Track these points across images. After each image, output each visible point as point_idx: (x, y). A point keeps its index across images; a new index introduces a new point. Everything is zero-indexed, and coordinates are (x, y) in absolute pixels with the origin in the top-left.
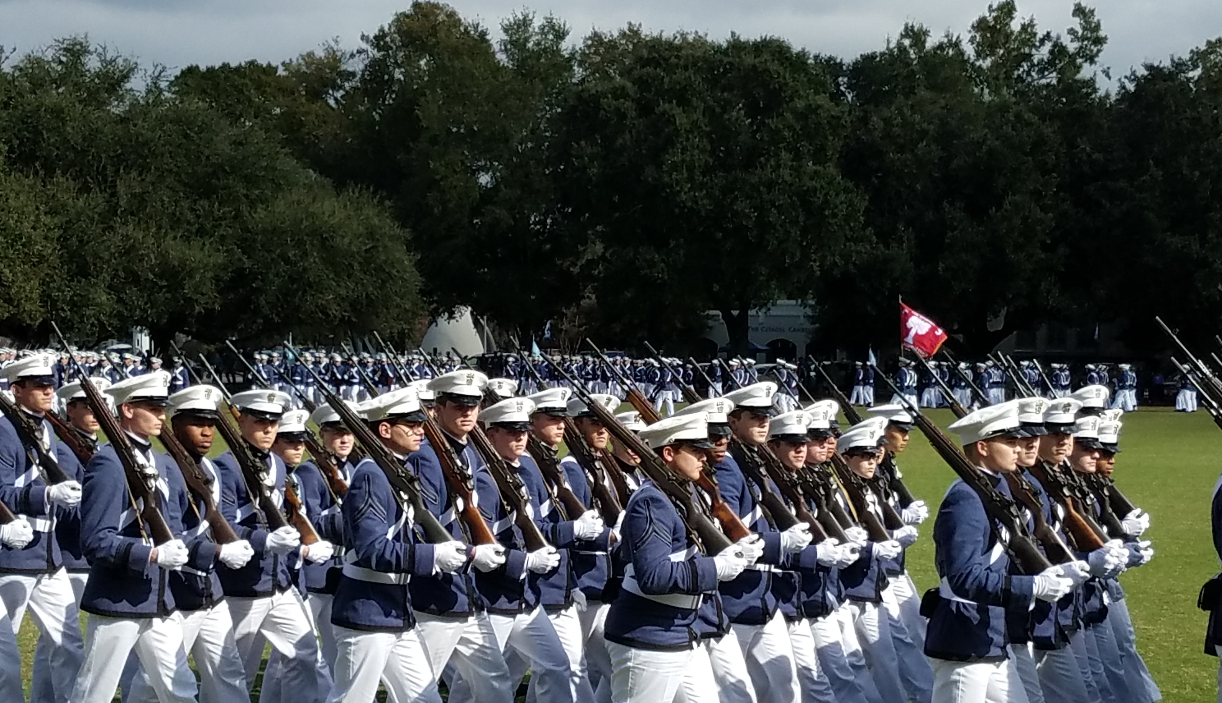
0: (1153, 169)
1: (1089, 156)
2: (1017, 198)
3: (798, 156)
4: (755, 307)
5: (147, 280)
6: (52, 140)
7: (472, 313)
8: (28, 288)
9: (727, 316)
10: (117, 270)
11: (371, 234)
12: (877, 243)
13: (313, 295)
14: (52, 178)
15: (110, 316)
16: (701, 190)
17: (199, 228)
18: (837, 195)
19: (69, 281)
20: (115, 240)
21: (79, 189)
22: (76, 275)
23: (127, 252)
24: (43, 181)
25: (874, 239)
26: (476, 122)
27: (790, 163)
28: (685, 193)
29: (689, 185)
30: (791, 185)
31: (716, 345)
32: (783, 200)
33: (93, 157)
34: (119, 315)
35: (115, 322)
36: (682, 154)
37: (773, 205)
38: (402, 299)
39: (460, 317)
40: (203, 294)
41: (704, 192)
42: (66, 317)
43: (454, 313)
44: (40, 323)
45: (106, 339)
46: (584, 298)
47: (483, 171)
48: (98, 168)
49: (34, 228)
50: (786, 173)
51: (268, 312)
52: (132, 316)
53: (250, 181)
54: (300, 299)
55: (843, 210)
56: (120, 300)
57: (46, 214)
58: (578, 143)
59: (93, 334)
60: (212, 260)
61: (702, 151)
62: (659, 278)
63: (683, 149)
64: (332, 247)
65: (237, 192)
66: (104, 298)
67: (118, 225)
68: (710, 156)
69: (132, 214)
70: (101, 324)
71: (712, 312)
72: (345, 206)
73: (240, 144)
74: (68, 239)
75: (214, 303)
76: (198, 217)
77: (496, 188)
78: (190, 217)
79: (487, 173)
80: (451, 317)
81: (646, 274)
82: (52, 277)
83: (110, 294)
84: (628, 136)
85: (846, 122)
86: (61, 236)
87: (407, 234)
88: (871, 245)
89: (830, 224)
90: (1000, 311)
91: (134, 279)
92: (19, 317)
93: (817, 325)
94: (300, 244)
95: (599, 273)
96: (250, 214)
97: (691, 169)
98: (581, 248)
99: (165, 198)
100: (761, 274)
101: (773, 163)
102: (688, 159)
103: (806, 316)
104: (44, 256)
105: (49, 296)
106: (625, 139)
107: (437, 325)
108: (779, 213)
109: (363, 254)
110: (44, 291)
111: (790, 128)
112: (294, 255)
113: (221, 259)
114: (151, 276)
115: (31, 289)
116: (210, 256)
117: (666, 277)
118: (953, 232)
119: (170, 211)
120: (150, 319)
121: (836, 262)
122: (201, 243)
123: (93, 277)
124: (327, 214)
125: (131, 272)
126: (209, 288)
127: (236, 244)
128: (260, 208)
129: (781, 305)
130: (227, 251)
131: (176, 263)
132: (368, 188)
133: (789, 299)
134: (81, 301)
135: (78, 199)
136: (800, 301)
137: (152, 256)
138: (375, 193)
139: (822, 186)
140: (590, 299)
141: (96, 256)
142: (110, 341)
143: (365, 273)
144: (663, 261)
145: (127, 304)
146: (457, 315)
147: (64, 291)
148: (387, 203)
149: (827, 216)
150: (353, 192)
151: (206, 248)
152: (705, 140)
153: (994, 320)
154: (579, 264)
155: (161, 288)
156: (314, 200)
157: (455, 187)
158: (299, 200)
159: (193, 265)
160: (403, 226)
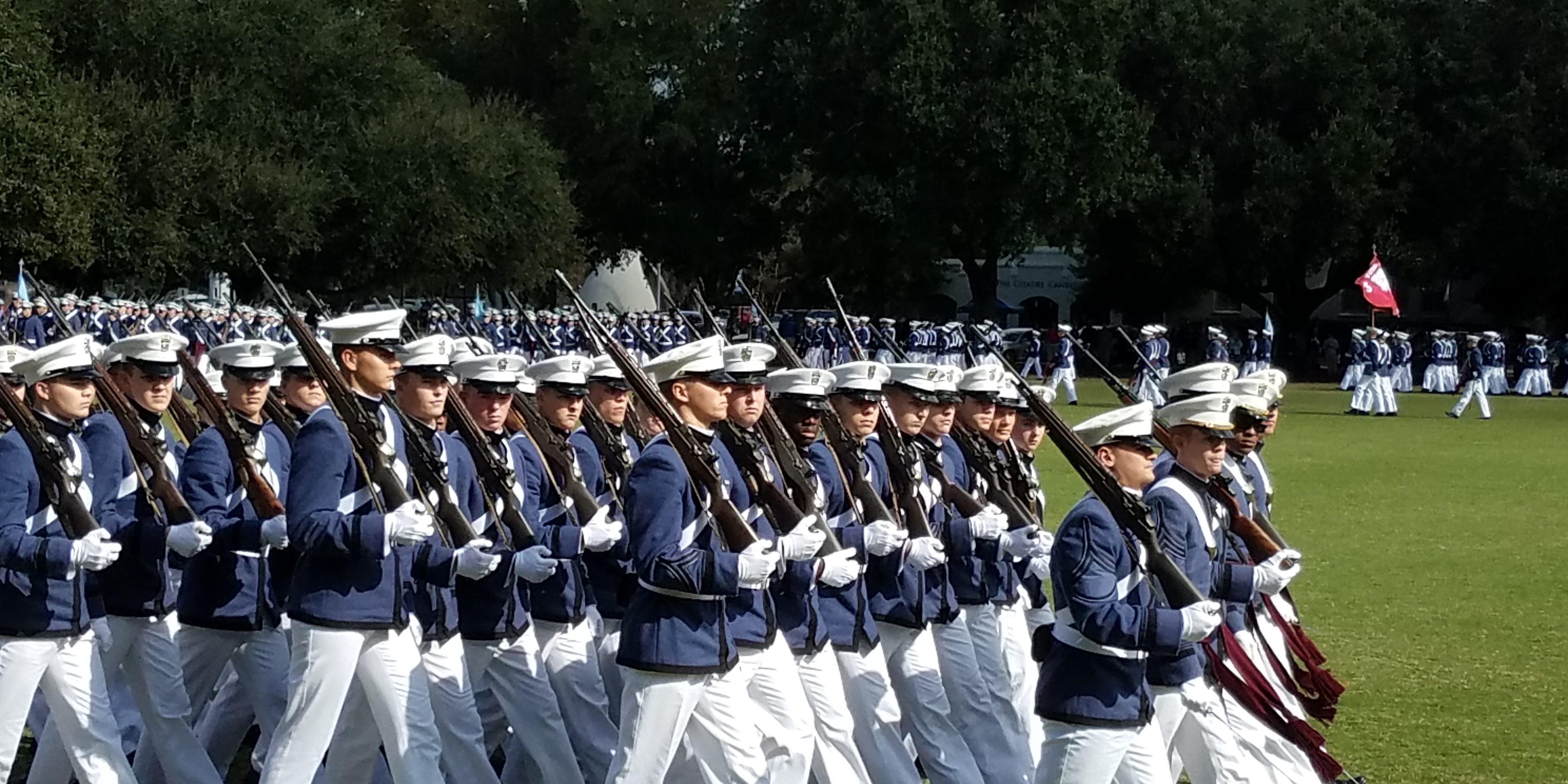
0: (1524, 81)
1: (1441, 63)
2: (1348, 117)
3: (1063, 60)
4: (1006, 254)
5: (228, 212)
6: (109, 33)
7: (642, 259)
8: (76, 221)
9: (970, 267)
10: (189, 200)
11: (515, 157)
12: (1165, 174)
13: (439, 235)
14: (110, 80)
15: (180, 258)
16: (940, 103)
17: (295, 147)
18: (1114, 111)
19: (129, 213)
20: (187, 162)
21: (143, 94)
22: (138, 205)
23: (204, 176)
24: (98, 85)
25: (1162, 170)
26: (649, 14)
27: (1053, 70)
28: (919, 107)
29: (924, 97)
30: (1055, 98)
31: (956, 303)
32: (1043, 117)
33: (162, 53)
34: (192, 257)
35: (187, 265)
36: (915, 57)
37: (1031, 124)
38: (553, 240)
39: (628, 264)
40: (298, 232)
41: (943, 106)
42: (124, 259)
43: (619, 259)
44: (93, 265)
45: (175, 287)
46: (786, 241)
47: (659, 77)
48: (167, 69)
49: (84, 144)
50: (1048, 81)
51: (382, 255)
52: (208, 259)
53: (360, 86)
54: (423, 239)
55: (1121, 130)
56: (193, 238)
57: (100, 125)
58: (782, 43)
59: (159, 280)
60: (311, 188)
61: (942, 53)
62: (882, 216)
63: (915, 51)
64: (464, 173)
65: (345, 101)
66: (173, 234)
67: (191, 141)
68: (952, 61)
69: (210, 127)
70: (168, 266)
71: (949, 261)
72: (483, 120)
73: (349, 39)
74: (130, 159)
75: (312, 243)
76: (294, 132)
77: (674, 100)
78: (284, 131)
79: (664, 79)
80: (615, 263)
81: (865, 211)
82: (108, 206)
83: (180, 229)
84: (845, 33)
85: (1127, 17)
86: (119, 155)
87: (558, 156)
88: (1157, 177)
89: (1106, 149)
90: (1322, 264)
91: (212, 211)
92: (64, 258)
93: (1086, 279)
94: (423, 168)
95: (807, 209)
96: (360, 129)
97: (926, 77)
98: (783, 177)
99: (253, 109)
100: (1015, 213)
101: (1031, 69)
102: (923, 63)
103: (1073, 269)
104: (97, 180)
105: (104, 231)
106: (841, 37)
107: (597, 274)
108: (1039, 134)
109: (504, 181)
110: (97, 225)
111: (1055, 24)
112: (416, 182)
113: (322, 186)
114: (233, 207)
115: (81, 221)
116: (308, 183)
117: (892, 215)
118: (1262, 160)
119: (258, 124)
120: (231, 263)
121: (1111, 198)
122: (297, 166)
123: (159, 208)
124: (458, 129)
125: (208, 201)
126: (306, 224)
127: (342, 168)
128: (372, 121)
129: (1040, 253)
130: (329, 177)
131: (266, 191)
132: (511, 96)
133: (1051, 245)
134: (144, 238)
135: (142, 108)
136: (1064, 248)
137: (235, 183)
138: (519, 104)
139: (1095, 101)
140: (793, 243)
141: (163, 179)
142: (180, 290)
143: (506, 206)
144: (888, 195)
145: (202, 243)
146: (623, 262)
147: (122, 225)
148: (536, 116)
149: (1101, 139)
150: (492, 101)
151: (303, 172)
152: (944, 38)
153: (1314, 275)
154: (781, 198)
155: (246, 222)
156: (442, 113)
157: (623, 96)
158: (421, 112)
159: (287, 194)
160: (555, 146)
